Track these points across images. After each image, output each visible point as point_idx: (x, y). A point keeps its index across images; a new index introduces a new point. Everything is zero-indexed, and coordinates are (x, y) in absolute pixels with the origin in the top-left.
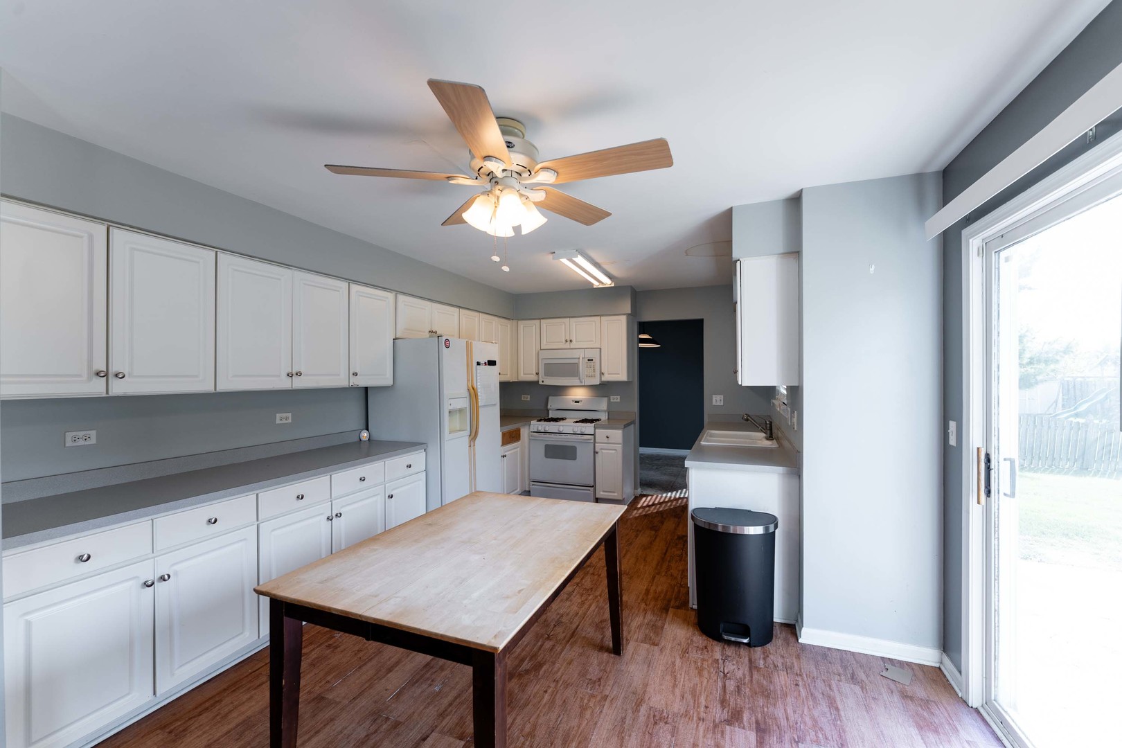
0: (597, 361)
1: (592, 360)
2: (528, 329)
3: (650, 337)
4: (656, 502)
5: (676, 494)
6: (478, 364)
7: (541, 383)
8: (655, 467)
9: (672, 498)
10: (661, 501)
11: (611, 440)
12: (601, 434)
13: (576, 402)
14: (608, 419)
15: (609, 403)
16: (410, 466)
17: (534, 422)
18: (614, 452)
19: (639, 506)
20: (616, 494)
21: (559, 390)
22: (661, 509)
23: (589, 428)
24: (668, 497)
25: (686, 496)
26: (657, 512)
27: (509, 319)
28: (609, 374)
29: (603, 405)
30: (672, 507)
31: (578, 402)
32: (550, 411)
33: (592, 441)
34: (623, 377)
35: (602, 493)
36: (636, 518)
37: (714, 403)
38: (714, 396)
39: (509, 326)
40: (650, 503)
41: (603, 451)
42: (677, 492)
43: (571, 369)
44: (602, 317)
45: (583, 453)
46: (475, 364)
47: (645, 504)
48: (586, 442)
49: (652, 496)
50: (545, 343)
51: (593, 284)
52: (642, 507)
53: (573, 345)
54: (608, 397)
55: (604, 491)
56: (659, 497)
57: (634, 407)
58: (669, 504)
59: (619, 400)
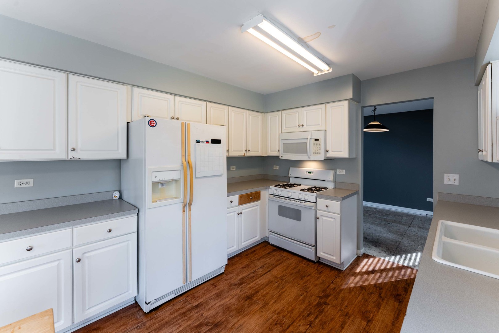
0: (322, 141)
1: (318, 140)
2: (274, 118)
3: (380, 124)
4: (377, 268)
5: (400, 260)
6: (198, 142)
7: (280, 158)
8: (384, 222)
9: (395, 266)
10: (382, 268)
11: (330, 209)
12: (322, 203)
13: (309, 173)
14: (335, 188)
15: (335, 175)
16: (110, 231)
17: (272, 187)
18: (332, 220)
19: (358, 270)
20: (334, 258)
21: (297, 163)
22: (380, 281)
23: (311, 197)
24: (390, 263)
25: (411, 264)
26: (375, 285)
27: (261, 112)
28: (333, 151)
29: (330, 176)
30: (393, 280)
31: (311, 173)
32: (291, 178)
33: (314, 208)
34: (345, 154)
35: (322, 253)
36: (351, 290)
37: (446, 182)
38: (445, 175)
39: (260, 117)
40: (370, 269)
41: (324, 218)
42: (401, 257)
43: (302, 147)
44: (328, 105)
45: (307, 216)
46: (193, 142)
47: (364, 270)
48: (309, 208)
49: (374, 257)
50: (284, 128)
51: (313, 73)
52: (362, 274)
53: (305, 128)
54: (335, 170)
55: (323, 252)
56: (381, 262)
57: (358, 179)
58: (391, 274)
59: (344, 173)
